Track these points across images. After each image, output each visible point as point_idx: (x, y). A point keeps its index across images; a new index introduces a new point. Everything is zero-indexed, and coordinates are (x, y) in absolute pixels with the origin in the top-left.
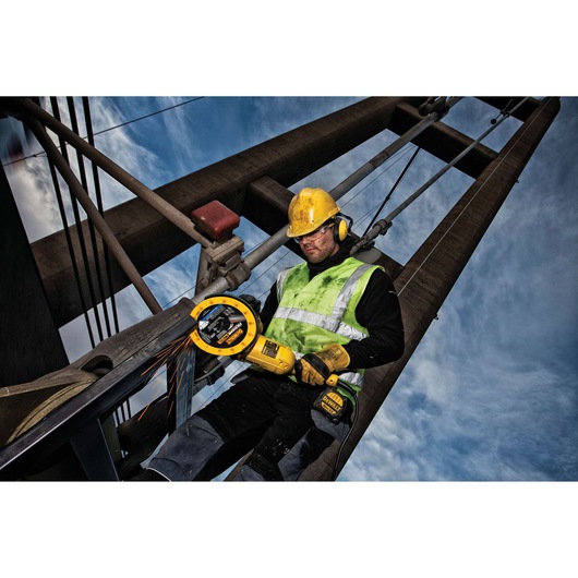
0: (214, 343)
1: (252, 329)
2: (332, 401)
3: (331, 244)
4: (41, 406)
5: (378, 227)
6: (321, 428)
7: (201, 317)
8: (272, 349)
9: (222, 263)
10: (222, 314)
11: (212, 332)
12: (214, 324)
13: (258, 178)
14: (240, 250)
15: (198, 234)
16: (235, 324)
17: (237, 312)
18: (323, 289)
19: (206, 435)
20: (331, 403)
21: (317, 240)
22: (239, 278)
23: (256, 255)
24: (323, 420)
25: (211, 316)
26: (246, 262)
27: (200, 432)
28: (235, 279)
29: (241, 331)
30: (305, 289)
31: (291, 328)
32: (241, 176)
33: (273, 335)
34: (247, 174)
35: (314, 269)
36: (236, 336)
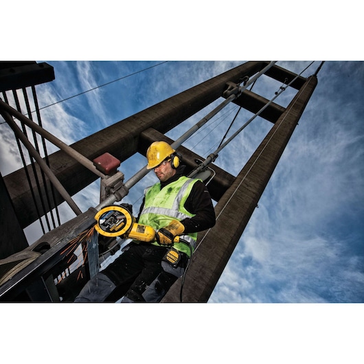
0: (108, 230)
1: (129, 222)
2: (173, 256)
3: (170, 170)
4: (9, 272)
5: (209, 158)
6: (167, 271)
7: (101, 218)
8: (141, 229)
9: (112, 187)
10: (113, 216)
11: (107, 225)
12: (109, 220)
13: (146, 129)
14: (122, 179)
15: (98, 172)
16: (120, 220)
17: (121, 214)
18: (168, 196)
19: (106, 283)
20: (172, 257)
21: (163, 169)
22: (122, 194)
23: (132, 181)
24: (168, 266)
25: (106, 217)
26: (126, 185)
27: (102, 281)
28: (120, 195)
29: (123, 223)
30: (158, 196)
31: (152, 218)
32: (135, 128)
33: (143, 223)
34: (139, 127)
35: (163, 184)
36: (120, 226)
